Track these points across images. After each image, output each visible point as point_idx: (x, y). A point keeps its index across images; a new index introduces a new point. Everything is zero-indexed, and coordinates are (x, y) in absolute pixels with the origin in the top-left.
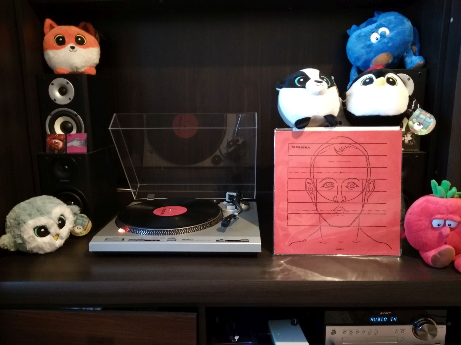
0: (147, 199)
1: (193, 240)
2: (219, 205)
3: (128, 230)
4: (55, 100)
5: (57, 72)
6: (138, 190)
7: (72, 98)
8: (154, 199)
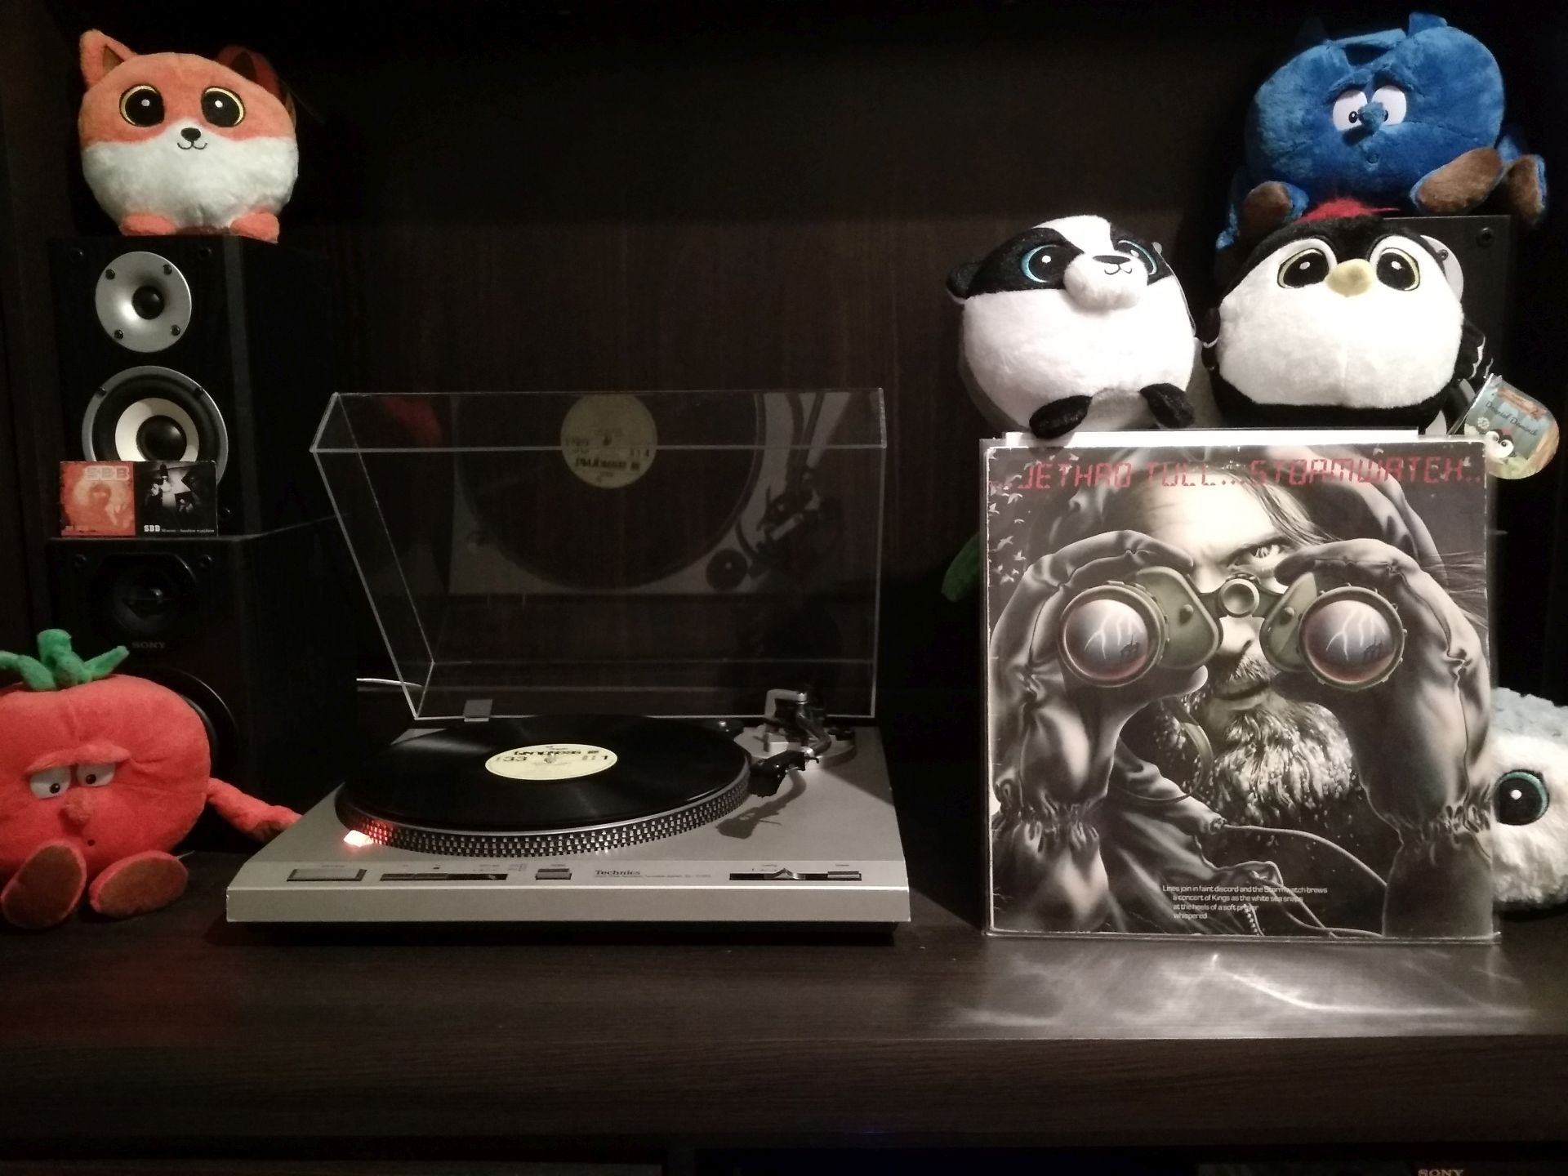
0: (463, 719)
1: (638, 873)
2: (739, 740)
3: (381, 837)
4: (119, 335)
5: (127, 229)
6: (431, 684)
7: (183, 327)
8: (491, 720)
